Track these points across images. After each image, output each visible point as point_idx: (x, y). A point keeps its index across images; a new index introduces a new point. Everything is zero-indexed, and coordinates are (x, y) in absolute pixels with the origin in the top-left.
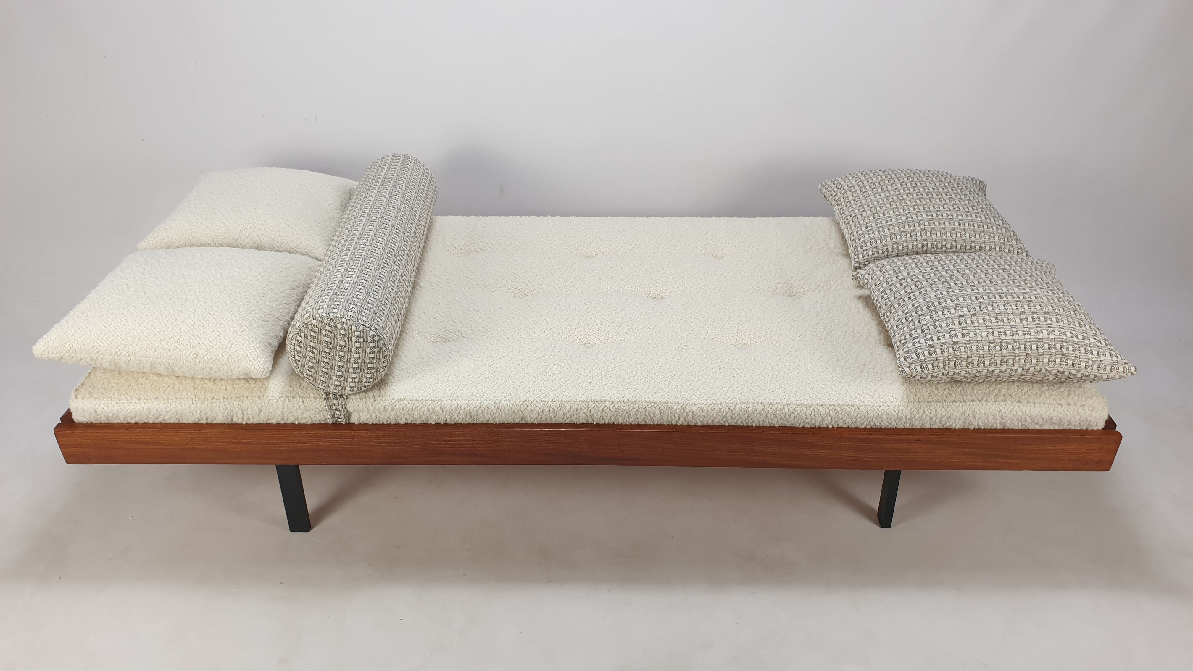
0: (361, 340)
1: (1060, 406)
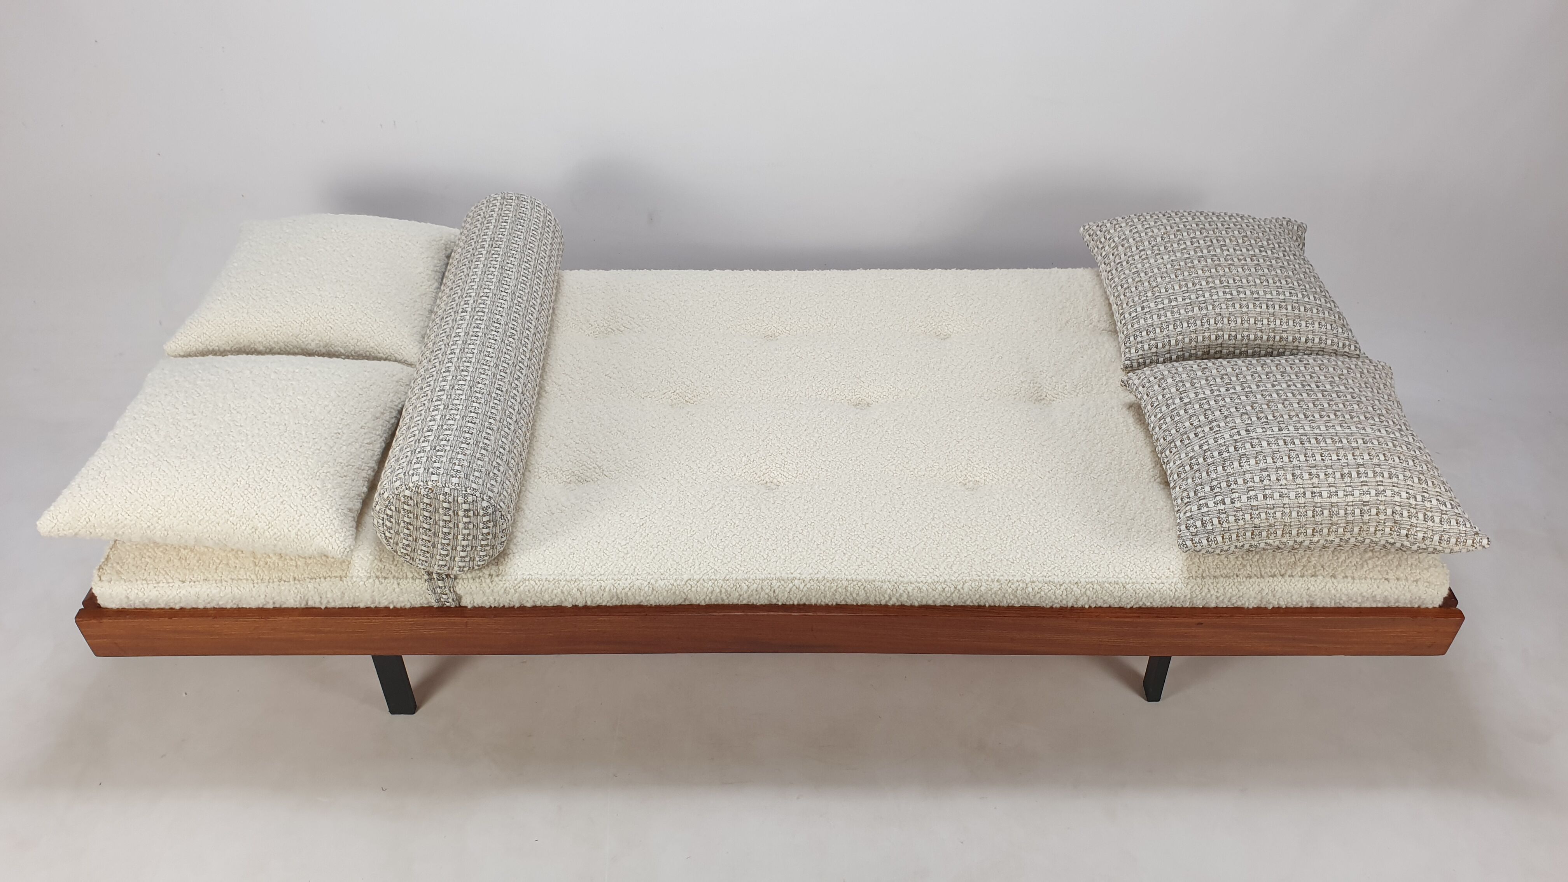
0: (471, 514)
1: (1387, 582)
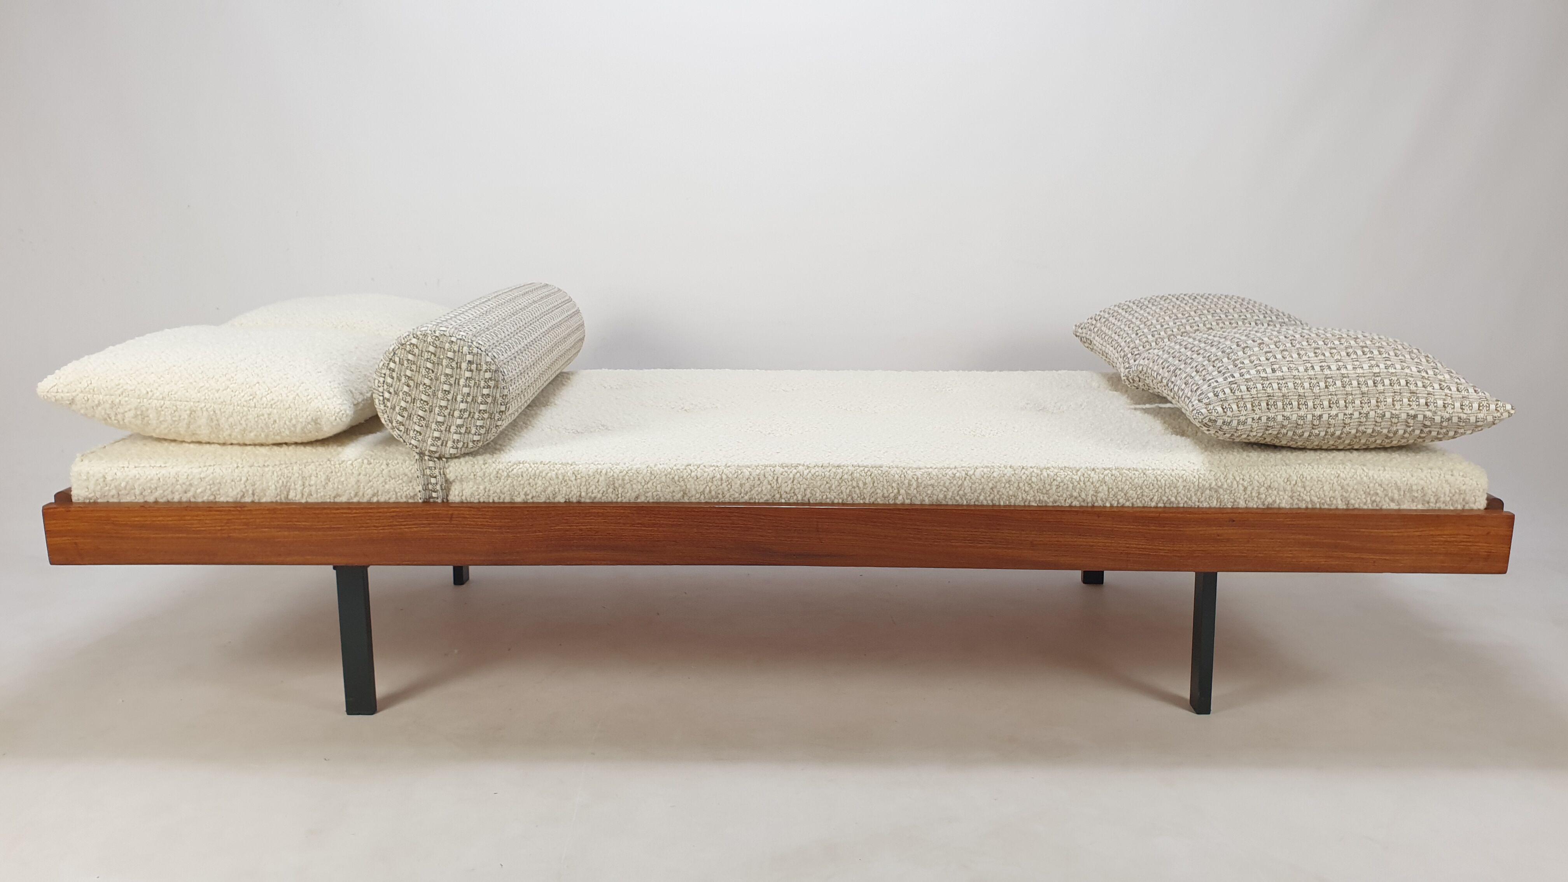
0: (474, 367)
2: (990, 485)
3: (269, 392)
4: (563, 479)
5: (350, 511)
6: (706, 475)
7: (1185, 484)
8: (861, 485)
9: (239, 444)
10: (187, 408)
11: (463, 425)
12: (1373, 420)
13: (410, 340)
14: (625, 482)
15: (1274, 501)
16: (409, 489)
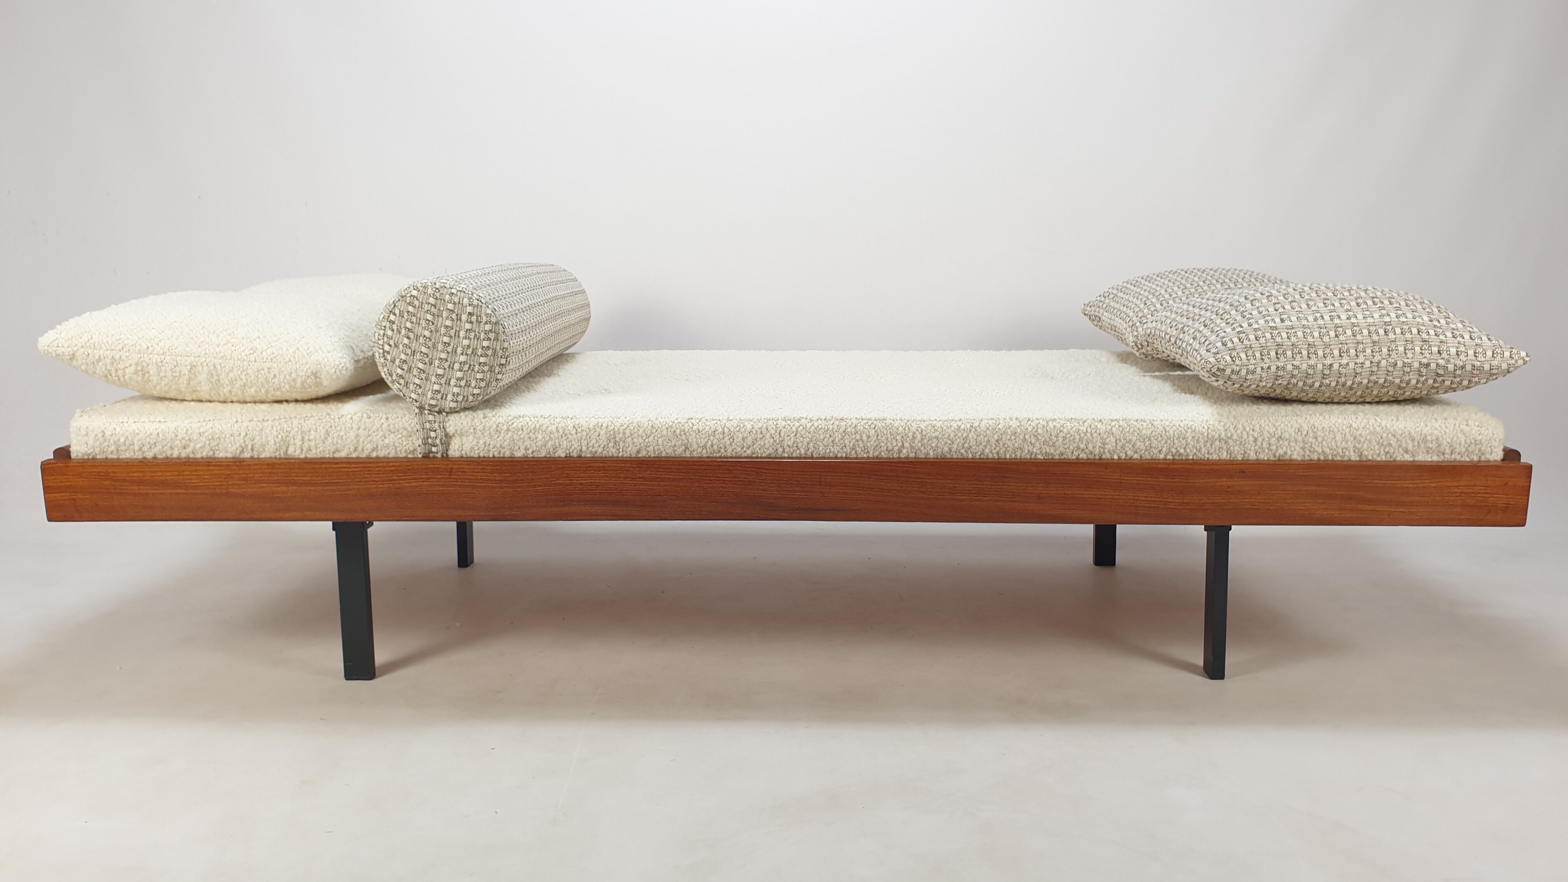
2: (996, 437)
3: (270, 346)
4: (563, 433)
5: (349, 466)
6: (707, 428)
7: (1194, 434)
8: (865, 438)
9: (239, 402)
10: (188, 363)
11: (463, 378)
12: (1385, 369)
13: (411, 292)
14: (627, 436)
15: (1286, 453)
16: (408, 444)
